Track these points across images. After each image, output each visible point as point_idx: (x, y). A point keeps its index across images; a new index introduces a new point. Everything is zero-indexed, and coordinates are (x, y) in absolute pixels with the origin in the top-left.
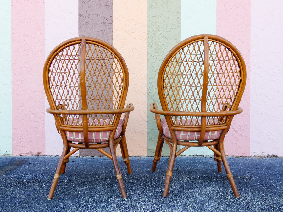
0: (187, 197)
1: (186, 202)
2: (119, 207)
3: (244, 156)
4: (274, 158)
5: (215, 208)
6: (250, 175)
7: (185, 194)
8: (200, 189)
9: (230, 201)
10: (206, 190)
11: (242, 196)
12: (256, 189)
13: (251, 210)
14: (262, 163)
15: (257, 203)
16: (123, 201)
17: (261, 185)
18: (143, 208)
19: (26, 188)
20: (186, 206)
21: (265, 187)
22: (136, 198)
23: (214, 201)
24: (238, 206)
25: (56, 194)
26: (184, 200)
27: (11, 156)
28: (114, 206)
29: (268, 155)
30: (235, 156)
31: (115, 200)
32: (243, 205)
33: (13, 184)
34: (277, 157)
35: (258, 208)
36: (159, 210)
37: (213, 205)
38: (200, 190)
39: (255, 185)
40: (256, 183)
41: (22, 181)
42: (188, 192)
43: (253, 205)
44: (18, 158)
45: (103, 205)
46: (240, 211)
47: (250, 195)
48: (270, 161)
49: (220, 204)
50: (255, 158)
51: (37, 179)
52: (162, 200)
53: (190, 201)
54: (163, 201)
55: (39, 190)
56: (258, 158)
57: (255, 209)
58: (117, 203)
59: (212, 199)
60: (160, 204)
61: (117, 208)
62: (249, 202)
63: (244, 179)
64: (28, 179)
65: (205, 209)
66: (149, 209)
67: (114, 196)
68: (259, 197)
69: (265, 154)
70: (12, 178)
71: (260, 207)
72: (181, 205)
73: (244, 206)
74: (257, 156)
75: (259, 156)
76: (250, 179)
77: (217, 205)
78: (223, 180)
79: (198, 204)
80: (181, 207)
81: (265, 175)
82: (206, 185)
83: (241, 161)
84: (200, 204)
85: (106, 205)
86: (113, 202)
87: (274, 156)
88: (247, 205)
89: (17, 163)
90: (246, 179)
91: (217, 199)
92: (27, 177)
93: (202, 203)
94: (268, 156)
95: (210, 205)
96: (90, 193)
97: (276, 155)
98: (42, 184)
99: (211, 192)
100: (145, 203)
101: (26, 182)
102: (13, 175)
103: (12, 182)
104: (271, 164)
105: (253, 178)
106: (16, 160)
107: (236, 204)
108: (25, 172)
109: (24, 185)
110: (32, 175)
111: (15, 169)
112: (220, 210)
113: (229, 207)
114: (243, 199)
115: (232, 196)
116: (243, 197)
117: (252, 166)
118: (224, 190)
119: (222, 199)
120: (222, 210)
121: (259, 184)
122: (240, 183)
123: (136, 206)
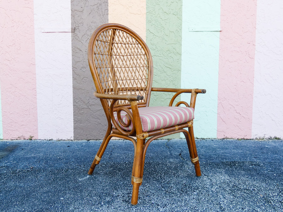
0: (198, 189)
1: (198, 194)
2: (126, 201)
3: (246, 138)
4: (276, 140)
5: (231, 201)
6: (258, 161)
7: (195, 184)
8: (209, 177)
9: (245, 192)
10: (216, 179)
11: (255, 185)
12: (269, 177)
13: (270, 204)
14: (266, 146)
15: (274, 194)
16: (129, 194)
17: (272, 171)
18: (153, 202)
19: (21, 180)
20: (199, 199)
21: (277, 174)
22: (143, 190)
23: (227, 193)
24: (255, 199)
25: (55, 187)
26: (195, 192)
27: (2, 140)
28: (120, 200)
29: (270, 137)
30: (236, 139)
31: (120, 193)
32: (259, 197)
33: (6, 175)
34: (279, 139)
35: (276, 201)
36: (170, 204)
37: (228, 197)
38: (209, 179)
39: (266, 172)
40: (266, 170)
41: (16, 171)
42: (197, 181)
43: (270, 198)
44: (10, 143)
45: (108, 199)
46: (258, 204)
47: (264, 184)
48: (273, 144)
49: (235, 197)
50: (257, 140)
51: (32, 168)
52: (171, 192)
53: (201, 193)
54: (173, 193)
55: (36, 181)
56: (260, 140)
57: (274, 202)
58: (123, 196)
59: (225, 190)
60: (170, 197)
61: (124, 203)
62: (266, 194)
63: (252, 165)
64: (23, 168)
65: (221, 203)
66: (160, 204)
67: (119, 188)
68: (274, 187)
69: (267, 136)
70: (4, 166)
71: (278, 200)
72: (193, 198)
73: (261, 198)
74: (259, 138)
75: (261, 138)
76: (259, 165)
77: (232, 197)
78: (231, 167)
79: (212, 197)
80: (194, 201)
81: (272, 160)
82: (215, 173)
83: (244, 144)
84: (213, 196)
85: (111, 199)
86: (118, 196)
87: (276, 138)
88: (263, 197)
89: (9, 148)
90: (254, 165)
91: (230, 190)
92: (21, 166)
93: (215, 195)
94: (270, 139)
95: (225, 198)
96: (92, 185)
97: (278, 137)
98: (38, 173)
99: (222, 181)
100: (154, 195)
101: (20, 171)
102: (6, 163)
103: (5, 172)
104: (275, 147)
105: (262, 164)
106: (7, 145)
107: (252, 196)
108: (19, 160)
109: (18, 175)
110: (26, 163)
111: (7, 156)
112: (236, 203)
113: (245, 199)
114: (257, 190)
115: (245, 186)
116: (258, 187)
117: (257, 150)
118: (235, 179)
119: (235, 190)
120: (239, 203)
121: (270, 172)
122: (250, 170)
123: (145, 200)
